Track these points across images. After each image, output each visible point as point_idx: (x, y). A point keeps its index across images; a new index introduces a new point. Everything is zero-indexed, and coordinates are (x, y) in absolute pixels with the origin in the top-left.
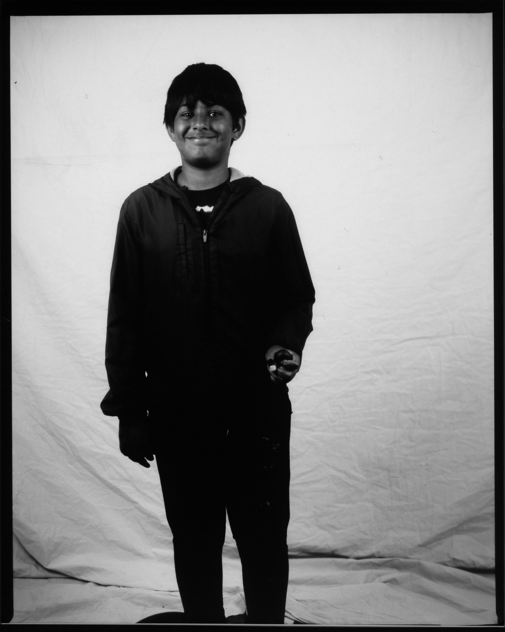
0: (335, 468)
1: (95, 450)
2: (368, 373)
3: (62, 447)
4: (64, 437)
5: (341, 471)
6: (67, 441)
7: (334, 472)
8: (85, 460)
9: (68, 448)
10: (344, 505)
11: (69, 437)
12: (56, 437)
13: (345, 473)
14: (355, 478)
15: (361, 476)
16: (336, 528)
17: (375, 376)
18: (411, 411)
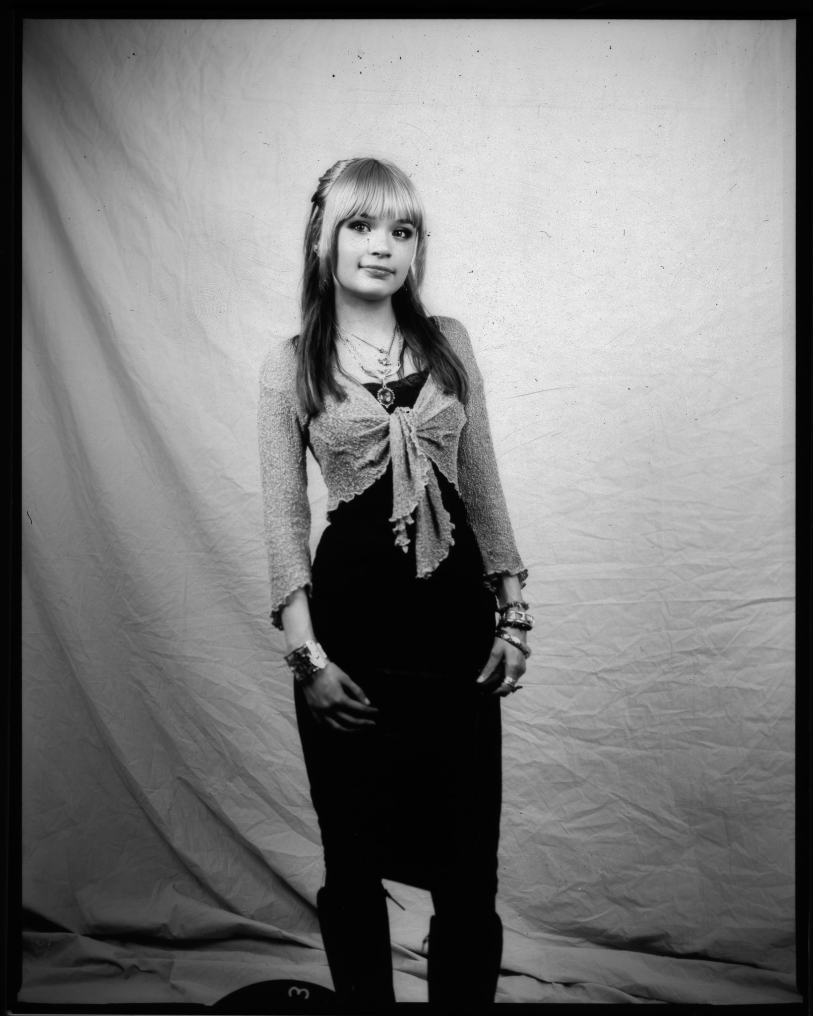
0: (637, 808)
1: (268, 758)
2: (690, 653)
3: (219, 752)
4: (222, 736)
5: (647, 812)
6: (226, 741)
7: (636, 814)
8: (252, 773)
9: (227, 754)
10: (651, 868)
11: (230, 737)
12: (211, 736)
13: (653, 815)
14: (670, 825)
15: (678, 821)
16: (637, 904)
17: (702, 658)
18: (760, 719)
